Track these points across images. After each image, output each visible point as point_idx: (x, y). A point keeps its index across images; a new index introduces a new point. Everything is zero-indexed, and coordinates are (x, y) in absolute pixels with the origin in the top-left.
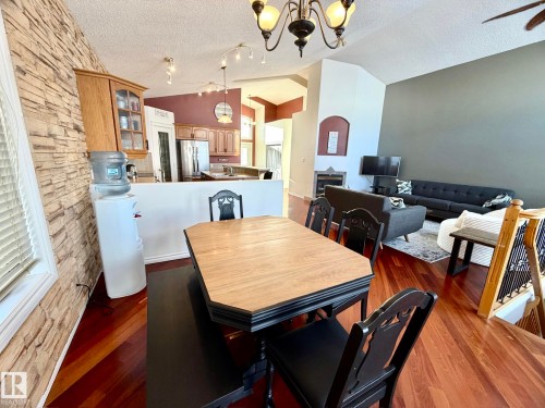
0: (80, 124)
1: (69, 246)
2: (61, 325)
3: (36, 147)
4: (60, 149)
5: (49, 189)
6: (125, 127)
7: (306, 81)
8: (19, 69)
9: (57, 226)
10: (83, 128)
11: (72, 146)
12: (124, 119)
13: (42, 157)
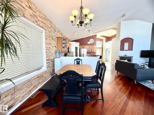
0: (56, 46)
1: (50, 66)
2: (45, 77)
3: (46, 49)
4: (51, 50)
5: (47, 56)
6: (63, 46)
7: (116, 28)
8: (46, 39)
9: (48, 62)
10: (57, 47)
11: (53, 49)
12: (63, 45)
13: (47, 51)
